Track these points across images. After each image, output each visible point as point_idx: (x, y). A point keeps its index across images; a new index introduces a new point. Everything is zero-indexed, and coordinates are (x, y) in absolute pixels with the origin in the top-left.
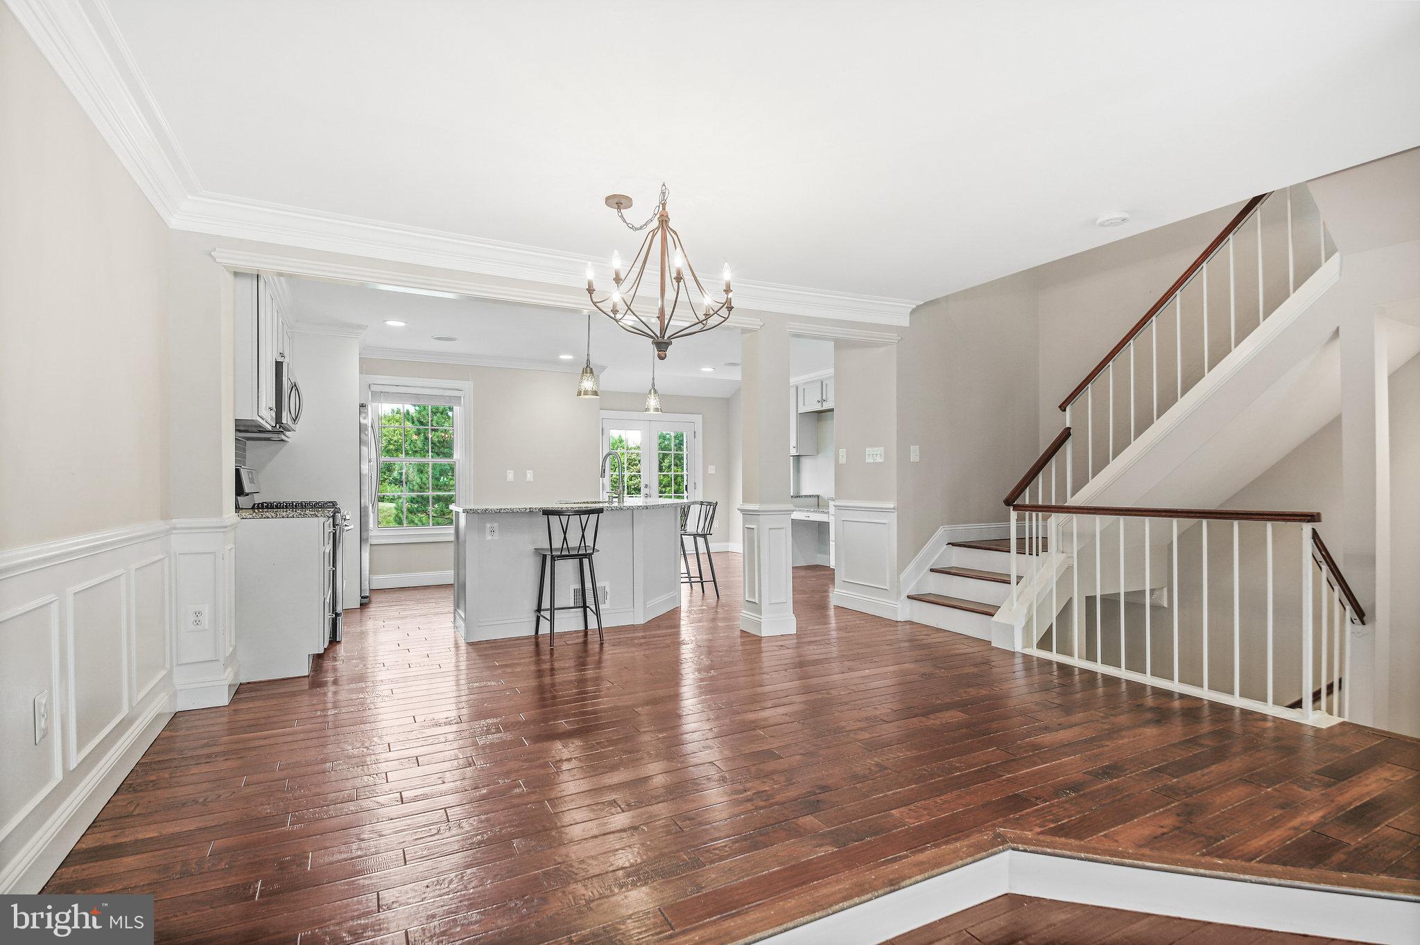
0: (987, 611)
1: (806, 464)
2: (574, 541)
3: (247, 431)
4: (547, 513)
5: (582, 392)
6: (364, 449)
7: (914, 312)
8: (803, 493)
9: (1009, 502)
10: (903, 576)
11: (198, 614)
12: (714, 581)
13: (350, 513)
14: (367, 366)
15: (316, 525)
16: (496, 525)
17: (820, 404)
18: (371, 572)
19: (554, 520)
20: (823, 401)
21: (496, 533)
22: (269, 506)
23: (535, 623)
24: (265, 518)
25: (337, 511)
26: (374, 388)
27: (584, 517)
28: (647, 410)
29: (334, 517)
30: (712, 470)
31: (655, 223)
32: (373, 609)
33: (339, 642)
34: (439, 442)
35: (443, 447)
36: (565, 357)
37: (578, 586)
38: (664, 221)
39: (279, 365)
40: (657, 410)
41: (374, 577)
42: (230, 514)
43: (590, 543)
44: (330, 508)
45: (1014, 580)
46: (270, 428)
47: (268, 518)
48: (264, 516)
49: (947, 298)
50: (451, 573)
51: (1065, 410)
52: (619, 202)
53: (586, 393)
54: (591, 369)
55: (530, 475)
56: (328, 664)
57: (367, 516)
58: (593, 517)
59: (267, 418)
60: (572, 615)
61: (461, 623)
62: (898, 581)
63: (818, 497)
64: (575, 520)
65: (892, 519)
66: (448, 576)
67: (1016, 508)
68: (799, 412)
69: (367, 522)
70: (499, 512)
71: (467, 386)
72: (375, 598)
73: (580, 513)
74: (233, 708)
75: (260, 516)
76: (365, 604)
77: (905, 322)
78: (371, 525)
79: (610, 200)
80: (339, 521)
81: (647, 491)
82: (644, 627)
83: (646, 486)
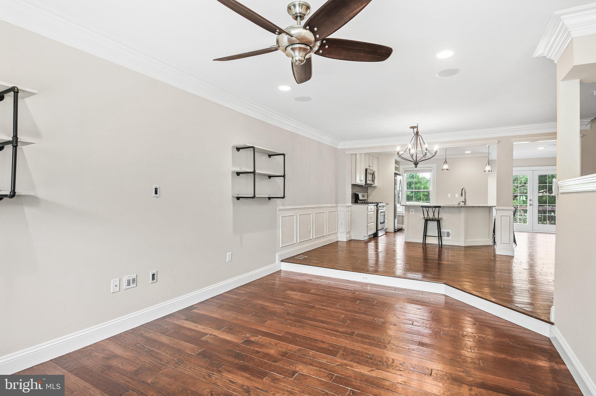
6: (396, 186)
11: (342, 223)
16: (413, 210)
26: (405, 169)
27: (434, 209)
37: (437, 231)
38: (417, 133)
39: (367, 170)
42: (349, 204)
46: (364, 185)
52: (413, 128)
55: (457, 195)
59: (359, 183)
61: (404, 236)
69: (396, 209)
71: (434, 166)
76: (396, 231)
79: (411, 128)
80: (378, 207)
81: (531, 202)
82: (465, 247)
83: (530, 200)
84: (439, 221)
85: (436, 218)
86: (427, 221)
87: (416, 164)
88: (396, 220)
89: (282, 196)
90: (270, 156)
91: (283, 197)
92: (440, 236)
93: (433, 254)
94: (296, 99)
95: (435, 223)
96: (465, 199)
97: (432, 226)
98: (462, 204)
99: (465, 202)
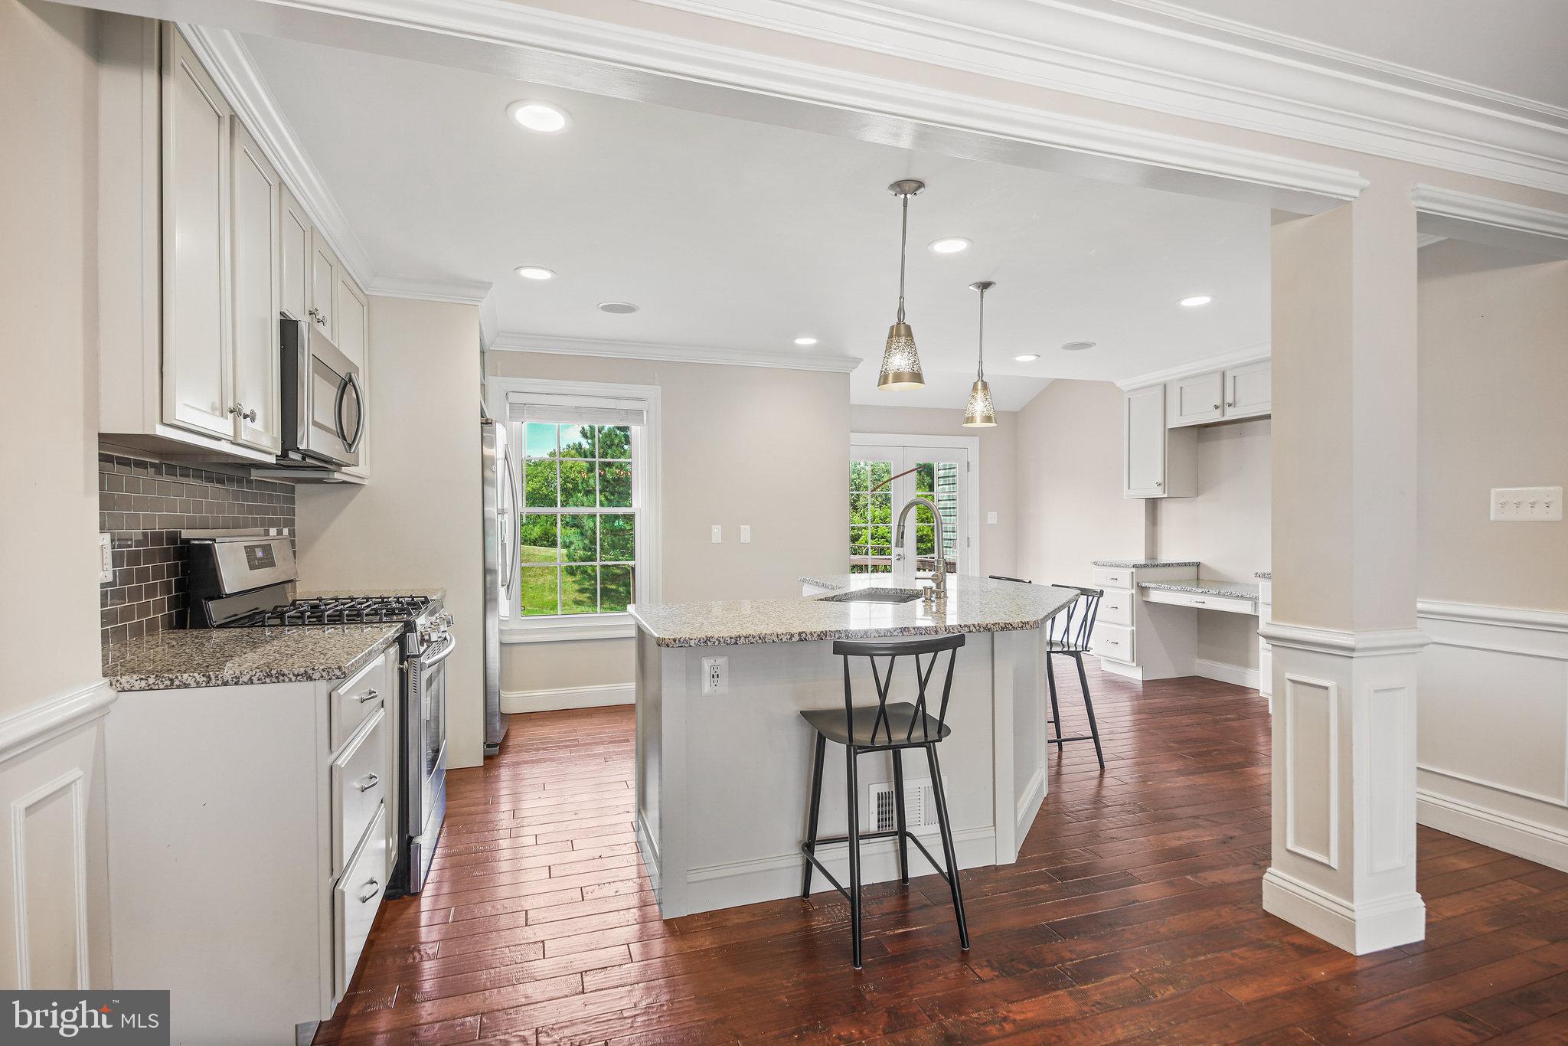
1: (1170, 513)
5: (891, 378)
8: (1165, 557)
12: (1095, 737)
16: (721, 661)
17: (1219, 411)
20: (1221, 407)
21: (724, 680)
24: (178, 687)
26: (513, 398)
28: (971, 420)
29: (401, 641)
30: (992, 518)
34: (613, 479)
35: (618, 488)
36: (806, 341)
40: (988, 419)
46: (272, 460)
47: (187, 686)
48: (177, 683)
50: (630, 687)
53: (898, 377)
54: (908, 328)
55: (745, 533)
59: (258, 441)
63: (1198, 565)
66: (625, 691)
68: (1170, 425)
70: (732, 642)
71: (652, 393)
73: (916, 649)
75: (168, 683)
76: (492, 756)
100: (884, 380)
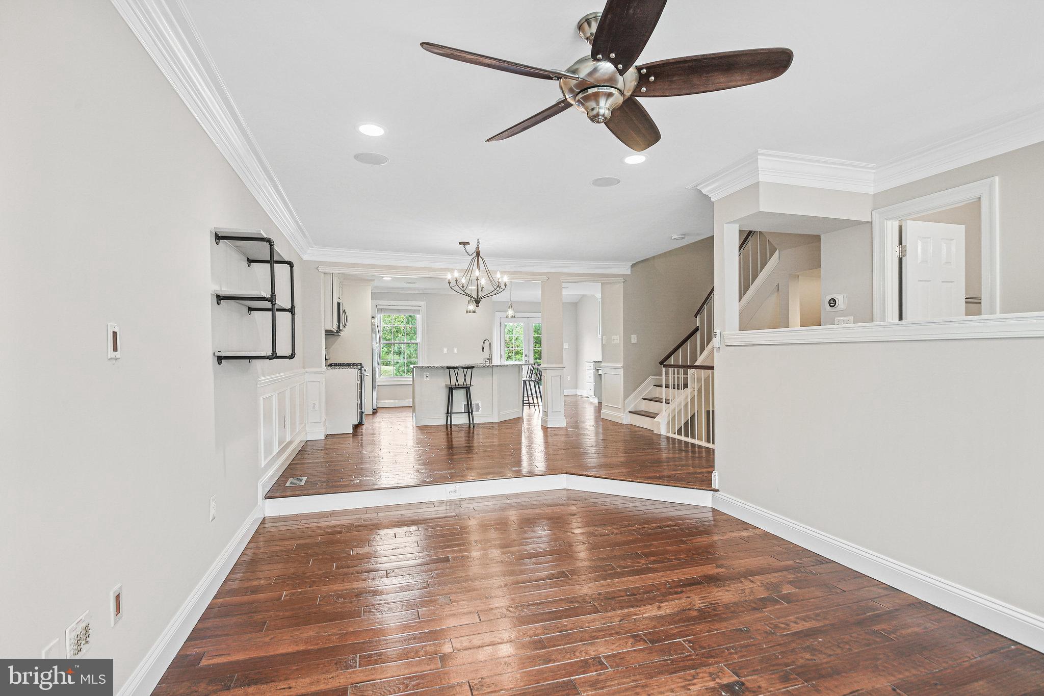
0: (652, 416)
2: (461, 382)
3: (329, 333)
4: (449, 368)
6: (374, 335)
7: (633, 266)
9: (661, 363)
10: (626, 401)
11: (314, 404)
13: (367, 368)
14: (375, 296)
15: (354, 372)
16: (428, 373)
18: (377, 399)
19: (452, 371)
21: (428, 377)
22: (336, 365)
23: (446, 419)
25: (362, 367)
26: (379, 307)
27: (465, 370)
29: (361, 369)
31: (475, 254)
32: (378, 414)
33: (364, 424)
37: (466, 403)
38: (478, 254)
39: (339, 304)
41: (379, 401)
42: (324, 367)
43: (468, 382)
44: (360, 366)
45: (664, 401)
46: (336, 332)
48: (335, 368)
49: (654, 257)
51: (697, 318)
52: (464, 244)
53: (470, 312)
55: (455, 350)
56: (359, 430)
57: (375, 370)
58: (470, 370)
59: (335, 328)
60: (463, 416)
61: (414, 417)
62: (624, 404)
64: (461, 371)
65: (621, 372)
66: (411, 401)
67: (665, 366)
69: (375, 374)
70: (428, 367)
71: (423, 304)
72: (379, 410)
73: (464, 368)
74: (326, 440)
76: (375, 412)
77: (628, 272)
78: (377, 376)
79: (461, 243)
80: (363, 371)
81: (526, 358)
82: (499, 423)
83: (526, 356)
84: (467, 389)
85: (461, 385)
86: (451, 389)
87: (477, 302)
88: (375, 393)
89: (289, 353)
90: (250, 261)
91: (292, 356)
92: (469, 410)
93: (459, 439)
94: (357, 157)
95: (463, 392)
96: (491, 355)
97: (459, 398)
98: (488, 363)
99: (490, 360)
100: (467, 312)
